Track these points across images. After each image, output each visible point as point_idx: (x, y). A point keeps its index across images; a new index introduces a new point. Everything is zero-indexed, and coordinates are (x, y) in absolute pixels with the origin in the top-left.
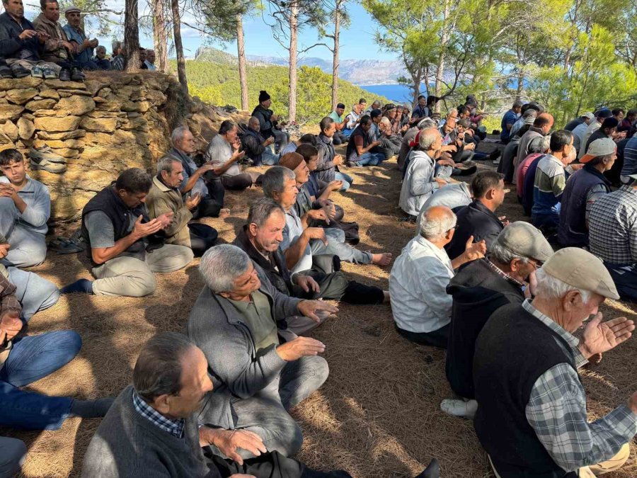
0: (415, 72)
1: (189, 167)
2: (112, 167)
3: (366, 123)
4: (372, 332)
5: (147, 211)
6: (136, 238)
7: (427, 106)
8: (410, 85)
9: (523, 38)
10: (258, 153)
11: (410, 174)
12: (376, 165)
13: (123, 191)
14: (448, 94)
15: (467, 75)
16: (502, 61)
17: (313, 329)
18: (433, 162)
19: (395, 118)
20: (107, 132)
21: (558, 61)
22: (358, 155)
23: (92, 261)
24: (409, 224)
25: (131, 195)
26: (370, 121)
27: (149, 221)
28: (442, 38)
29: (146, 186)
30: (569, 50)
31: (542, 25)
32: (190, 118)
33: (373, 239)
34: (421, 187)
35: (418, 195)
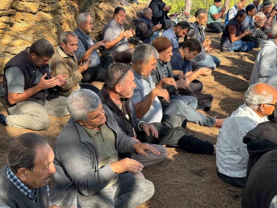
1: (87, 43)
2: (32, 38)
3: (241, 16)
4: (199, 173)
5: (50, 71)
6: (40, 89)
10: (147, 36)
11: (259, 59)
12: (246, 52)
13: (34, 55)
17: (154, 165)
19: (271, 12)
20: (31, 13)
22: (231, 42)
23: (8, 102)
25: (39, 58)
26: (245, 14)
27: (51, 78)
29: (50, 52)
32: (97, 6)
33: (222, 108)
34: (267, 70)
35: (266, 77)
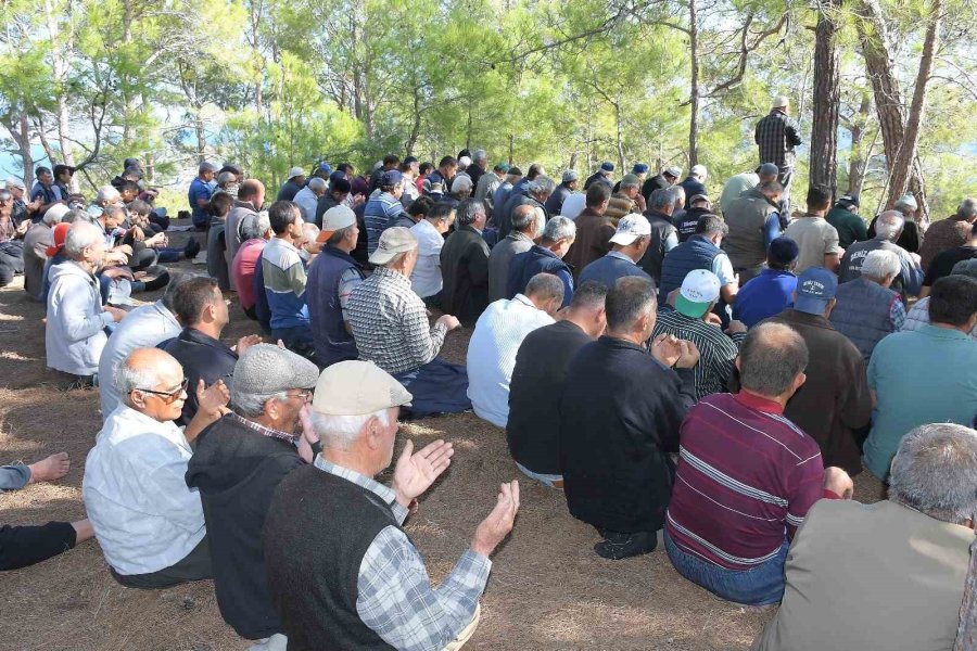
0: (14, 126)
7: (56, 183)
8: (11, 148)
9: (188, 68)
11: (56, 307)
14: (90, 161)
15: (115, 128)
16: (164, 103)
18: (94, 279)
21: (247, 101)
24: (82, 392)
28: (54, 69)
30: (258, 85)
31: (212, 49)
33: (19, 437)
34: (82, 325)
35: (82, 340)
